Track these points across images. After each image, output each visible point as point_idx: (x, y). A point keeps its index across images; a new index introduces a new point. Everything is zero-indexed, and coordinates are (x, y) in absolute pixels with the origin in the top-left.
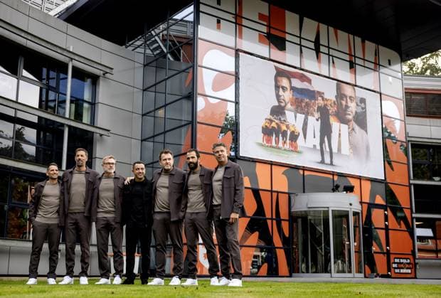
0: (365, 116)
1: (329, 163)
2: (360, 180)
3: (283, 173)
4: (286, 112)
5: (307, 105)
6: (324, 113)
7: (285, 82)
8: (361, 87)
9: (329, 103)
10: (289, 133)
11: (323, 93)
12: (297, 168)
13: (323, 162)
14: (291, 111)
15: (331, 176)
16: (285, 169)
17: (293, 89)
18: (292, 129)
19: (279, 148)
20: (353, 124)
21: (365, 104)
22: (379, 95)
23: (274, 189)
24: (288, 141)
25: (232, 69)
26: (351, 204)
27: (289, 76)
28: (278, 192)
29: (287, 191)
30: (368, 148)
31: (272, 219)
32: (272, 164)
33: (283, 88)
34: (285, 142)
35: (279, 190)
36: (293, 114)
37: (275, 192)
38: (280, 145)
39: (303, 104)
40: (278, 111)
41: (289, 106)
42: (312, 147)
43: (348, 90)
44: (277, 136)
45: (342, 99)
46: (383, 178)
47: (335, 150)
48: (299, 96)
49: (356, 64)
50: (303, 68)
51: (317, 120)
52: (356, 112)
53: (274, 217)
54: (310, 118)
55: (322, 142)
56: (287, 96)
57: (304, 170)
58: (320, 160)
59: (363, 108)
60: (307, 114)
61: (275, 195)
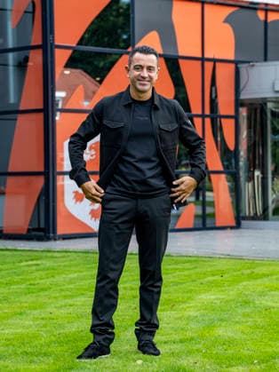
3: (226, 21)
12: (252, 7)
16: (229, 10)
23: (206, 56)
28: (215, 61)
29: (231, 56)
31: (203, 116)
32: (203, 1)
35: (217, 57)
37: (209, 60)
53: (207, 112)
57: (266, 11)
61: (209, 66)
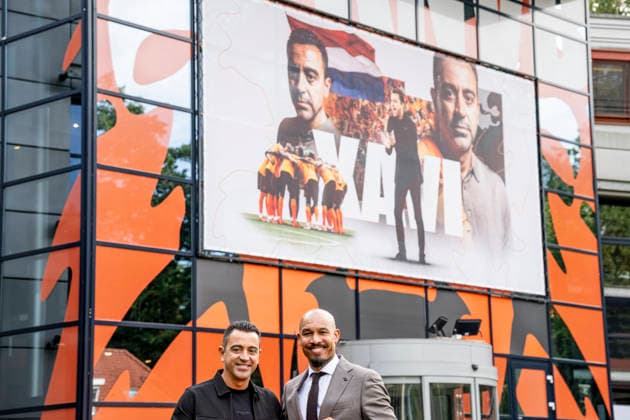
0: (500, 137)
1: (417, 259)
2: (489, 296)
3: (307, 290)
4: (316, 133)
5: (366, 114)
6: (404, 132)
7: (311, 57)
8: (491, 66)
9: (416, 107)
10: (322, 186)
11: (403, 84)
12: (340, 274)
13: (401, 257)
14: (327, 130)
15: (420, 292)
16: (313, 277)
17: (332, 74)
18: (330, 177)
19: (297, 226)
20: (472, 159)
21: (500, 109)
22: (532, 84)
23: (285, 332)
24: (320, 208)
25: (183, 26)
26: (475, 368)
27: (322, 41)
30: (506, 218)
32: (280, 266)
33: (308, 71)
34: (313, 211)
36: (331, 137)
37: (289, 337)
38: (302, 217)
39: (356, 113)
40: (296, 131)
41: (322, 118)
42: (376, 219)
43: (460, 74)
44: (294, 196)
45: (445, 96)
46: (543, 293)
47: (429, 226)
48: (346, 93)
49: (478, 6)
50: (354, 19)
51: (389, 152)
52: (479, 129)
54: (371, 146)
55: (400, 206)
56: (317, 91)
57: (357, 279)
58: (394, 251)
59: (494, 119)
60: (364, 137)
61: (288, 345)
